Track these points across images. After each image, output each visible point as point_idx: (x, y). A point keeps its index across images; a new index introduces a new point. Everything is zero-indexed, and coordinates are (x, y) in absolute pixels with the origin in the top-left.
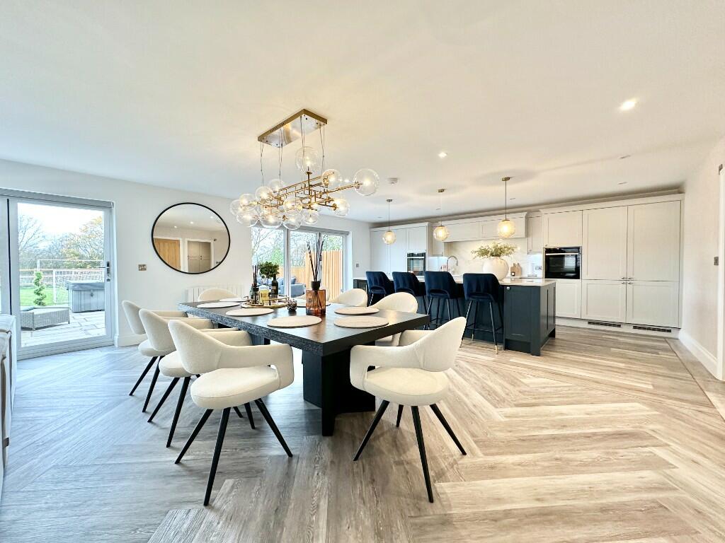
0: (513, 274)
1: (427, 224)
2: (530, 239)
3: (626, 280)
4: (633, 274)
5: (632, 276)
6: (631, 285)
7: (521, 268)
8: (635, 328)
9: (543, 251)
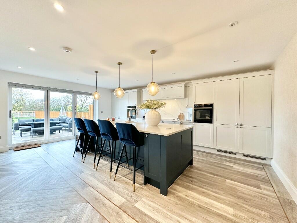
0: (178, 119)
1: (136, 90)
2: (187, 99)
3: (240, 125)
4: (243, 122)
5: (242, 123)
6: (242, 129)
7: (184, 116)
8: (244, 155)
9: (193, 106)
